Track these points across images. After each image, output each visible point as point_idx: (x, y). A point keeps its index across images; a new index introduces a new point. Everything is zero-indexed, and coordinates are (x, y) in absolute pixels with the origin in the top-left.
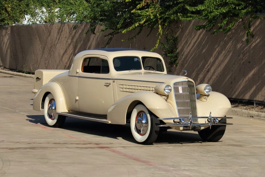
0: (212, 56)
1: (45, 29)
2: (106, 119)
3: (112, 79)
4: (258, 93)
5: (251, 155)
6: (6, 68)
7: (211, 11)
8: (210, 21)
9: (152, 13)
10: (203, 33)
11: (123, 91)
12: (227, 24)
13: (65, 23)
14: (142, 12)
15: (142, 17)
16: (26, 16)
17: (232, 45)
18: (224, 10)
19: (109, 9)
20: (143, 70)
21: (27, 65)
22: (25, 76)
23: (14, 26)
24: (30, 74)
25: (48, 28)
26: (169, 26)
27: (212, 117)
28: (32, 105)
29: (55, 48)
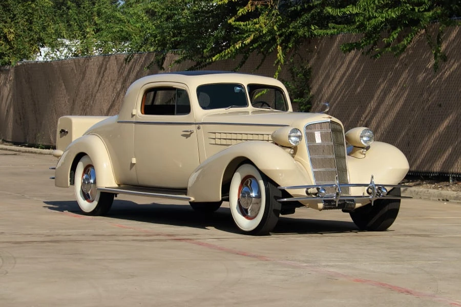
0: (372, 98)
1: (74, 68)
2: (186, 194)
3: (196, 124)
4: (456, 160)
5: (446, 247)
6: (7, 142)
7: (370, 16)
8: (369, 36)
10: (357, 58)
11: (216, 144)
12: (399, 40)
14: (247, 24)
15: (247, 34)
16: (41, 49)
17: (409, 76)
18: (393, 14)
19: (188, 22)
20: (250, 108)
21: (43, 133)
22: (41, 153)
23: (21, 65)
24: (49, 149)
25: (79, 65)
26: (295, 47)
27: (376, 185)
28: (54, 178)
29: (93, 101)
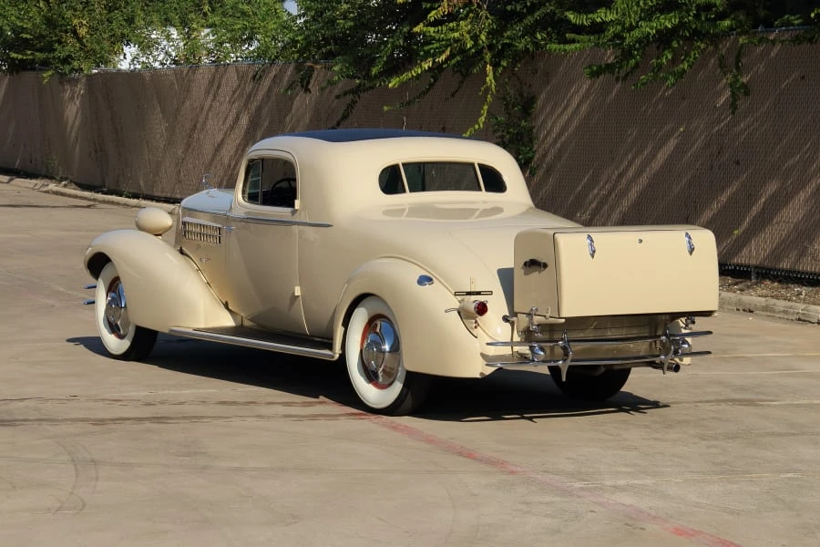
1: (175, 81)
5: (794, 434)
7: (631, 25)
9: (469, 32)
12: (676, 61)
13: (228, 64)
14: (438, 31)
15: (439, 44)
16: (126, 49)
21: (129, 175)
22: (126, 205)
23: (95, 74)
24: (138, 198)
